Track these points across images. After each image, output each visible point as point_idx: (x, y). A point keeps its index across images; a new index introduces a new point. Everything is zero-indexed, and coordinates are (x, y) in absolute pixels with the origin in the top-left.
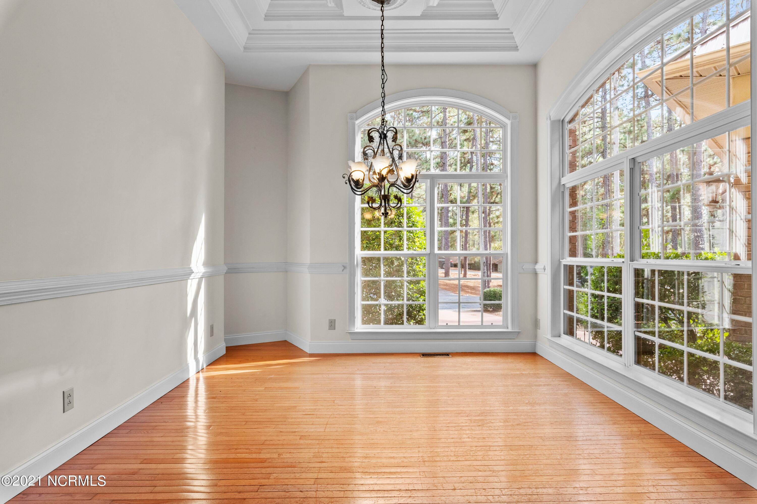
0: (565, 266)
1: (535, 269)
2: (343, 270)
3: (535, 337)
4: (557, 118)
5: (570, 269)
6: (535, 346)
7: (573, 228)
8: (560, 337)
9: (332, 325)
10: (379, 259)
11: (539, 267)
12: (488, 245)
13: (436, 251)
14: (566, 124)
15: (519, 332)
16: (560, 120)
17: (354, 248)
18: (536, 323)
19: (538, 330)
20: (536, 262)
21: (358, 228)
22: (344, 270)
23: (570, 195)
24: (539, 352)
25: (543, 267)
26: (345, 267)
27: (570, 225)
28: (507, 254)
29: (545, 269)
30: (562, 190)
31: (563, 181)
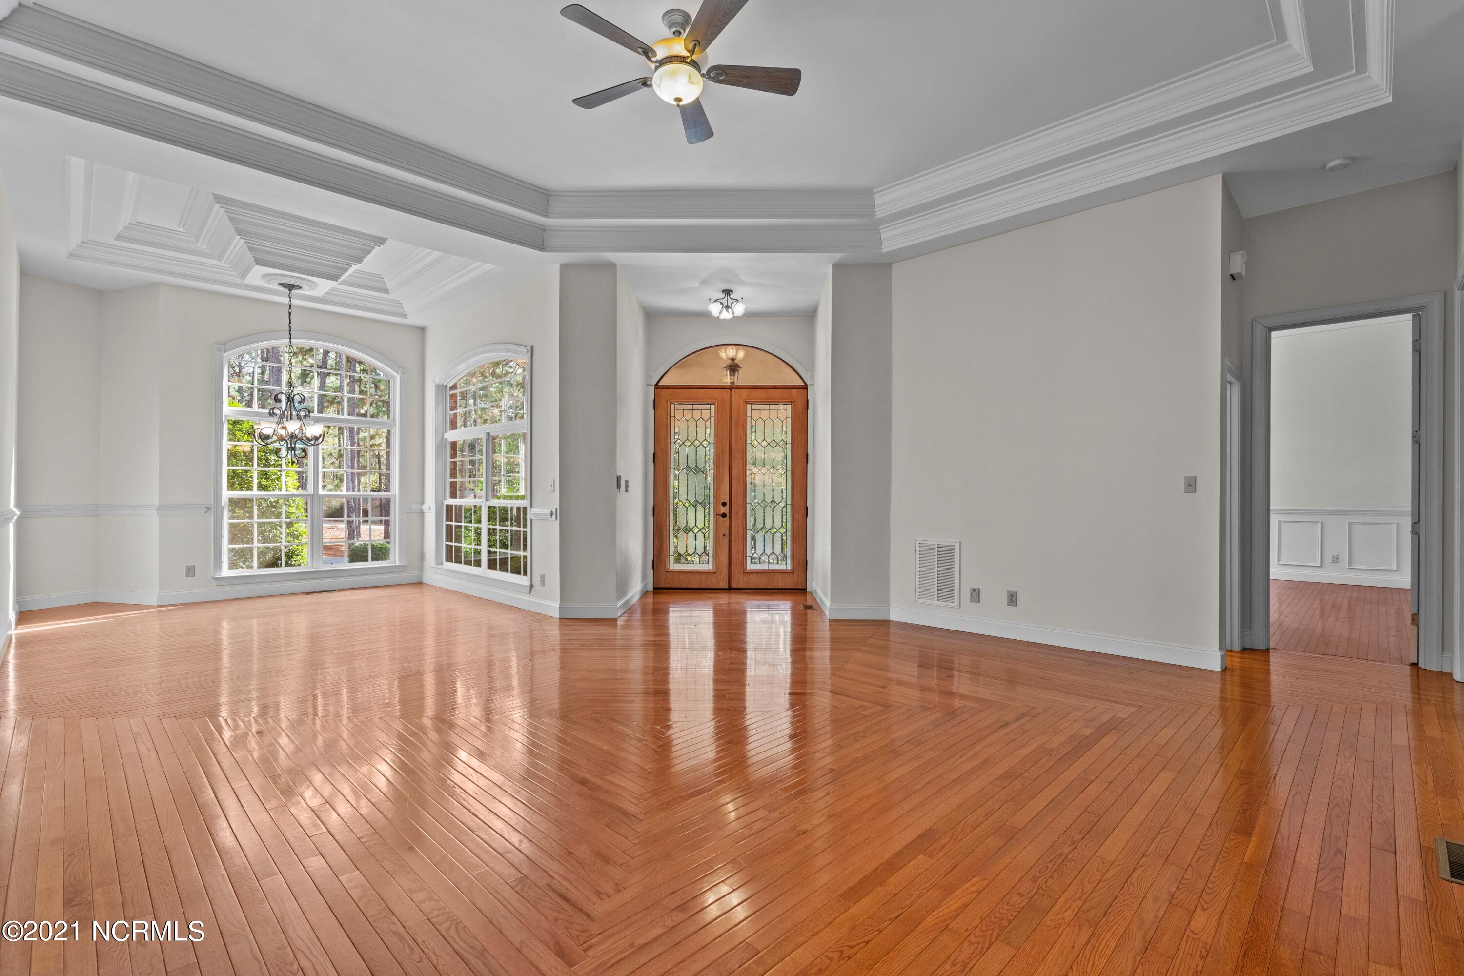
0: (447, 506)
1: (422, 509)
2: (206, 512)
3: (422, 569)
4: (441, 383)
5: (449, 508)
6: (421, 577)
7: (453, 475)
8: (442, 564)
9: (191, 571)
10: (251, 500)
11: (425, 507)
12: (356, 480)
13: (321, 492)
14: (448, 390)
15: (406, 565)
16: (443, 385)
17: (221, 488)
18: (422, 557)
19: (425, 563)
20: (423, 503)
21: (225, 468)
22: (208, 512)
23: (452, 447)
24: (424, 581)
25: (428, 507)
26: (209, 509)
27: (451, 472)
28: (395, 495)
29: (430, 509)
30: (445, 443)
31: (445, 437)
